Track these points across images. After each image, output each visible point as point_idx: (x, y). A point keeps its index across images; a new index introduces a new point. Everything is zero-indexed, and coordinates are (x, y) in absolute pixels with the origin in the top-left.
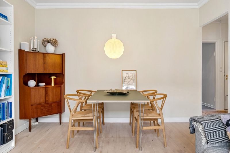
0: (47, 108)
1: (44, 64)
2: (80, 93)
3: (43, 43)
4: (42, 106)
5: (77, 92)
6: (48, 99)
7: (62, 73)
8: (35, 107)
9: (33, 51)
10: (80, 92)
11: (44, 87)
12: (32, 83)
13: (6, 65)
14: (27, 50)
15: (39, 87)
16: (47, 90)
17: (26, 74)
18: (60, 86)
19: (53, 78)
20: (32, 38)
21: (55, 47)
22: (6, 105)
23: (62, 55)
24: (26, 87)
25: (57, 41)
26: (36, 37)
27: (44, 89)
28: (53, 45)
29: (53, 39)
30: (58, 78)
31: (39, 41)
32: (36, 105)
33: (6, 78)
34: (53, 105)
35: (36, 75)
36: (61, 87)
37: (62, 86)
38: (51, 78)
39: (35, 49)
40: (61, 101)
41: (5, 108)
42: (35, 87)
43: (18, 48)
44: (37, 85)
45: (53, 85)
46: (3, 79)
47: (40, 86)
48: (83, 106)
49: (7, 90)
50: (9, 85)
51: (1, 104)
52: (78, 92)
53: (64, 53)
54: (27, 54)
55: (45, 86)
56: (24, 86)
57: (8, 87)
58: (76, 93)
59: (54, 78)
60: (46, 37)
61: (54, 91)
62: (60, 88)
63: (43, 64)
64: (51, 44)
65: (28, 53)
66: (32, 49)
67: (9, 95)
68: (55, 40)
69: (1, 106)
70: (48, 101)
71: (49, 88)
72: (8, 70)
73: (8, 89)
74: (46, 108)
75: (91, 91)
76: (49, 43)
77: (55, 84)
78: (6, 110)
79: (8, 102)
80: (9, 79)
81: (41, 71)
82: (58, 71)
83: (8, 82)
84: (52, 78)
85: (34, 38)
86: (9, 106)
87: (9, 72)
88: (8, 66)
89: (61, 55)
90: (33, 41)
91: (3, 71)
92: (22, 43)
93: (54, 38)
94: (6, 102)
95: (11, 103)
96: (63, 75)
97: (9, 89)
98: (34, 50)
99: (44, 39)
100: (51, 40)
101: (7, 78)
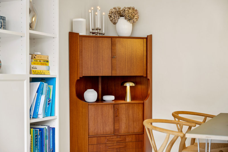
0: (117, 145)
1: (112, 57)
2: (180, 118)
3: (111, 17)
4: (108, 140)
5: (173, 115)
6: (118, 128)
7: (146, 76)
8: (95, 140)
9: (94, 35)
10: (180, 115)
11: (111, 104)
12: (91, 95)
13: (47, 62)
14: (83, 32)
15: (104, 103)
16: (118, 109)
17: (80, 78)
18: (142, 102)
19: (128, 85)
20: (91, 10)
21: (134, 23)
22: (46, 133)
23: (147, 38)
24: (81, 102)
25: (136, 10)
26: (98, 7)
27: (113, 107)
28: (129, 20)
29: (130, 8)
30: (139, 87)
31: (104, 14)
32: (98, 136)
33: (45, 84)
34: (128, 139)
35: (100, 80)
36: (143, 104)
37: (146, 102)
38: (125, 85)
39: (97, 29)
40: (144, 134)
41: (45, 137)
42: (96, 103)
43: (69, 30)
44: (100, 100)
45: (128, 99)
46: (42, 87)
47: (105, 101)
48: (187, 146)
49: (48, 106)
50: (51, 98)
51: (38, 130)
52: (175, 115)
53: (151, 36)
54: (82, 41)
55: (113, 102)
56: (78, 99)
57: (50, 100)
58: (172, 118)
59: (130, 87)
60: (116, 6)
61: (131, 112)
62: (141, 106)
63: (110, 59)
64: (125, 19)
65: (84, 38)
66: (91, 30)
67: (51, 116)
68: (133, 9)
69: (38, 133)
70: (118, 130)
71: (121, 105)
72: (50, 71)
73: (49, 104)
74: (115, 144)
75: (206, 116)
76: (121, 16)
77: (133, 98)
78: (46, 142)
79: (49, 127)
80: (51, 87)
81: (106, 72)
82: (137, 72)
83: (48, 91)
84: (126, 87)
85: (95, 10)
86: (51, 134)
87: (51, 74)
88: (50, 64)
89: (145, 40)
90: (95, 15)
91: (42, 72)
92: (74, 20)
93: (132, 6)
94: (47, 127)
95: (54, 129)
96: (149, 79)
97: (51, 104)
98: (96, 31)
99: (113, 10)
100: (126, 10)
101: (47, 84)
